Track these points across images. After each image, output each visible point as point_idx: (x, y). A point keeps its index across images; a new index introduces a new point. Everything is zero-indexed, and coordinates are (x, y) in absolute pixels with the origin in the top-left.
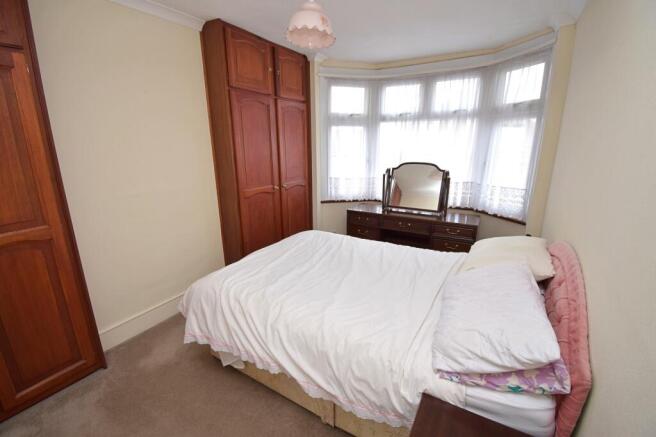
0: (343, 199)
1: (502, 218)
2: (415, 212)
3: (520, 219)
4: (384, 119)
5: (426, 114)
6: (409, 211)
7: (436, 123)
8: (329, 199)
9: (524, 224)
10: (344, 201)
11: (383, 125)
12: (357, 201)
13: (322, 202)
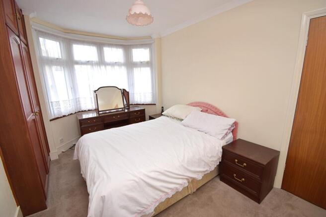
0: (64, 114)
1: (146, 104)
2: (107, 112)
3: (153, 103)
4: (77, 63)
5: (101, 62)
6: (104, 112)
7: (109, 67)
8: (53, 117)
9: (155, 104)
10: (64, 116)
11: (76, 67)
12: (72, 114)
13: (51, 120)
